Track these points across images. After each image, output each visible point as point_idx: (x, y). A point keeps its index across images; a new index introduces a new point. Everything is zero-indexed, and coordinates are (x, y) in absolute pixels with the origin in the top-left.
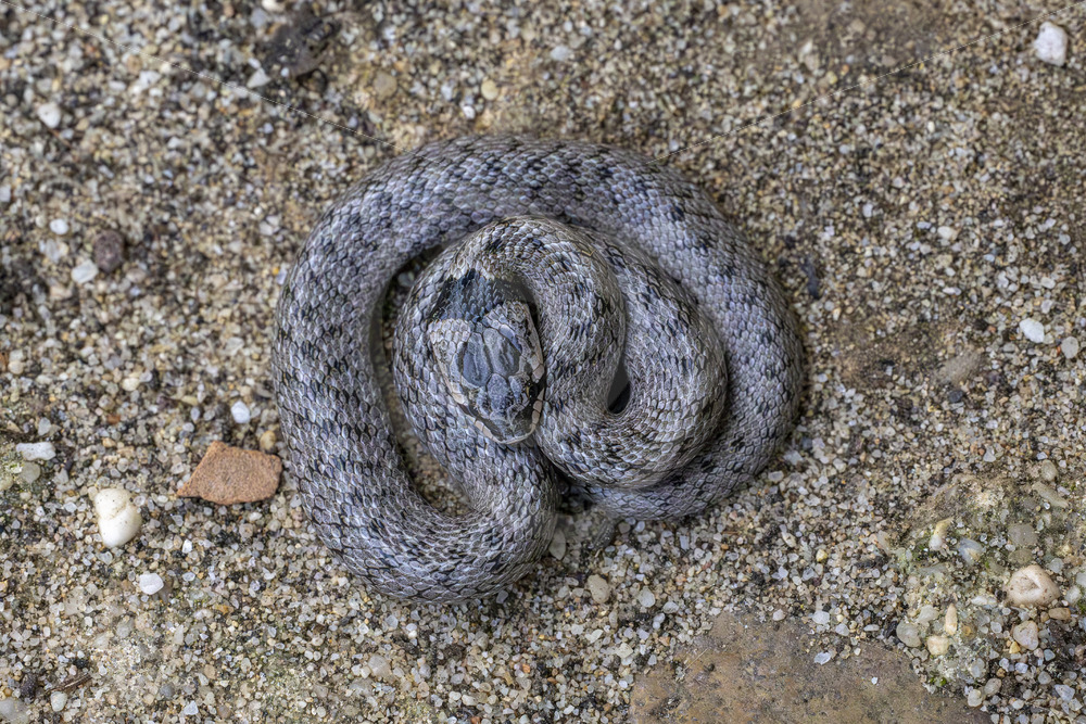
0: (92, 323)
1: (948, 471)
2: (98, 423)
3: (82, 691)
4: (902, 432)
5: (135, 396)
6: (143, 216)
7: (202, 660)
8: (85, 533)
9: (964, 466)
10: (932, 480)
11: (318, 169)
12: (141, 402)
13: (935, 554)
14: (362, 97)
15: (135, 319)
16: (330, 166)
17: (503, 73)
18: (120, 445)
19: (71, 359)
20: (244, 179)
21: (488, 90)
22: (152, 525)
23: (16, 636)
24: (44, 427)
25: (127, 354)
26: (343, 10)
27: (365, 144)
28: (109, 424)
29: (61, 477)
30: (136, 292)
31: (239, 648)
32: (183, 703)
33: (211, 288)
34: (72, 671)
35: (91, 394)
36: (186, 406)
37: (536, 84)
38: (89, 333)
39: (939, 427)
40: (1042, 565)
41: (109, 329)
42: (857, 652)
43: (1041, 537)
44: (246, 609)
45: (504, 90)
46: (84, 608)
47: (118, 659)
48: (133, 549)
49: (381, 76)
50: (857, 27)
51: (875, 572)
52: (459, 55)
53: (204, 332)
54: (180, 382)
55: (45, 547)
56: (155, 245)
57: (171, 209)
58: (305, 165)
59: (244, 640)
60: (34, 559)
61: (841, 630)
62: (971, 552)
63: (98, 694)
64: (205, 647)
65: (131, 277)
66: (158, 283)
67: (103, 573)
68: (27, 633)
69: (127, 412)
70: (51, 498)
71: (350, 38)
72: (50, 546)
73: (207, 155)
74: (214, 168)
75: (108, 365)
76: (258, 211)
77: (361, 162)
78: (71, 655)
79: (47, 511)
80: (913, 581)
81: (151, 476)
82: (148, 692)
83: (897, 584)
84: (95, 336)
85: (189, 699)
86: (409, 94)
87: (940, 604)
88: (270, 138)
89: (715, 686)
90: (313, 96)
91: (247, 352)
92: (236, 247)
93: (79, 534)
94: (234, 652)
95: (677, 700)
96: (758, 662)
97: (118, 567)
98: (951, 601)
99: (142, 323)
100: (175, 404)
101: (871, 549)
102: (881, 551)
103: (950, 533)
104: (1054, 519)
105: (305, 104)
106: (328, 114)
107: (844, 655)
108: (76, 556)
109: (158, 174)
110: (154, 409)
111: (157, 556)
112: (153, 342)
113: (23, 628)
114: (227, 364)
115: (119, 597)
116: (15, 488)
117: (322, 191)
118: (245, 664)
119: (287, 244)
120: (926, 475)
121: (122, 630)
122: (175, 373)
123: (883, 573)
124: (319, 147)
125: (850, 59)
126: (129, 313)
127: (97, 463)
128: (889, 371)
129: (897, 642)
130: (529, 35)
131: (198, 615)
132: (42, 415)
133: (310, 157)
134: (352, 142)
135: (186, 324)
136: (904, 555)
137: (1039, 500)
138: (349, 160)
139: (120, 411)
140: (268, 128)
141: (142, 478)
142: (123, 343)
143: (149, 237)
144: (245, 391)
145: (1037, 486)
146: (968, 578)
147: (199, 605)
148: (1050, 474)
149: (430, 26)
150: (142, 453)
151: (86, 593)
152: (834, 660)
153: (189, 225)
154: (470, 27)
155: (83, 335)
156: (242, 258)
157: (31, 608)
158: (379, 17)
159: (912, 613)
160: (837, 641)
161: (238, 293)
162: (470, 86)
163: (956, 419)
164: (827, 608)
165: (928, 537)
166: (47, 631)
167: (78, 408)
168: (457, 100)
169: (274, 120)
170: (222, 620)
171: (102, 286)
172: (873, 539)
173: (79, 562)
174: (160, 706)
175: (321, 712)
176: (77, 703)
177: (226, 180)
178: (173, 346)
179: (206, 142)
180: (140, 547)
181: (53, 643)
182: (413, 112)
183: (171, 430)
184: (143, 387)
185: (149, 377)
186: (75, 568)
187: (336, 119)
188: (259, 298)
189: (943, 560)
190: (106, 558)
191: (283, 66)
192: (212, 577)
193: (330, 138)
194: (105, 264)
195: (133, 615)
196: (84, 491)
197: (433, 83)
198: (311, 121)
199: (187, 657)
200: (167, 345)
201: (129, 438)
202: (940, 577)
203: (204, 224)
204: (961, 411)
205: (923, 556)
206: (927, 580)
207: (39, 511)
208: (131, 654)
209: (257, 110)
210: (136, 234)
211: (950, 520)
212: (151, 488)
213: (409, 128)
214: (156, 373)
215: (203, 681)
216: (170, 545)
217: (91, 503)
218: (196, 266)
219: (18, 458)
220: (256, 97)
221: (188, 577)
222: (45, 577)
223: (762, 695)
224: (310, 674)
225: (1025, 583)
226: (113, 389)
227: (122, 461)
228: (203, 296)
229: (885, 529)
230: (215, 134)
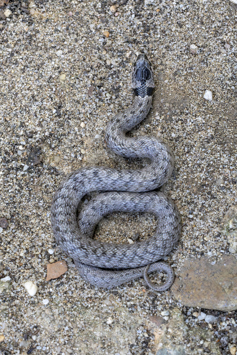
0: (6, 242)
1: (228, 207)
2: (18, 267)
3: (39, 333)
4: (213, 201)
5: (24, 257)
6: (9, 211)
7: (65, 316)
8: (25, 295)
9: (231, 204)
10: (224, 211)
11: (48, 185)
12: (26, 257)
13: (232, 229)
14: (52, 164)
15: (17, 238)
16: (51, 184)
17: (85, 146)
18: (25, 270)
19: (5, 253)
20: (30, 194)
21: (83, 152)
22: (40, 287)
23: (18, 326)
24: (5, 272)
25: (18, 247)
26: (40, 144)
27: (57, 175)
28: (20, 266)
29: (14, 283)
30: (14, 231)
31: (73, 310)
32: (64, 328)
33: (32, 224)
34: (35, 329)
35: (13, 260)
36: (37, 255)
37: (94, 146)
38: (7, 245)
39: (222, 197)
41: (11, 242)
42: (221, 259)
44: (70, 300)
45: (87, 150)
46: (32, 313)
47: (45, 323)
48: (38, 295)
49: (55, 157)
50: (167, 105)
51: (219, 238)
52: (72, 145)
53: (34, 235)
54: (33, 250)
55: (17, 302)
56: (14, 218)
57: (15, 207)
58: (44, 185)
59: (73, 307)
60: (15, 305)
61: (215, 254)
63: (43, 333)
64: (64, 313)
65: (12, 228)
66: (19, 227)
67: (33, 303)
68: (20, 324)
69: (25, 261)
70: (14, 289)
71: (44, 150)
72: (18, 301)
73: (19, 191)
74: (22, 194)
75: (15, 251)
76: (36, 200)
77: (58, 180)
78: (33, 326)
79: (14, 293)
80: (229, 237)
81: (36, 275)
82: (55, 328)
83: (225, 239)
84: (8, 245)
85: (65, 326)
86: (64, 159)
88: (33, 181)
89: (190, 279)
90: (40, 168)
91: (47, 236)
92: (34, 211)
93: (24, 296)
94: (72, 311)
95: (182, 286)
96: (198, 270)
97: (36, 300)
99: (19, 238)
100: (34, 255)
101: (216, 232)
102: (218, 232)
103: (234, 223)
105: (39, 170)
106: (45, 171)
107: (218, 261)
108: (25, 301)
109: (9, 200)
110: (30, 258)
111: (44, 295)
112: (23, 241)
113: (19, 323)
114: (43, 241)
115: (39, 308)
116: (5, 290)
117: (51, 190)
118: (75, 313)
119: (47, 206)
120: (222, 210)
121: (43, 315)
122: (31, 247)
123: (221, 237)
124: (46, 180)
125: (168, 113)
126: (14, 237)
127: (21, 277)
128: (205, 187)
129: (230, 253)
130: (88, 135)
131: (60, 305)
132: (4, 270)
133: (45, 183)
134: (53, 175)
135: (29, 234)
136: (224, 232)
138: (55, 181)
139: (22, 262)
140: (32, 179)
141: (34, 277)
142: (16, 245)
143: (13, 216)
144: (50, 246)
147: (59, 303)
149: (63, 141)
150: (32, 270)
151: (31, 309)
152: (216, 263)
153: (21, 210)
154: (72, 137)
155: (5, 246)
156: (37, 213)
157: (19, 318)
158: (49, 143)
159: (231, 245)
160: (215, 258)
161: (39, 222)
162: (78, 152)
163: (225, 194)
164: (210, 251)
165: (229, 225)
166: (25, 322)
167: (11, 265)
168: (76, 157)
169: (32, 177)
170: (66, 305)
171: (5, 232)
172: (215, 230)
173: (26, 303)
174: (59, 330)
175: (98, 318)
176: (39, 337)
177: (26, 196)
178: (28, 241)
179: (18, 188)
180: (39, 294)
181: (27, 324)
182: (66, 163)
183: (36, 262)
184: (25, 254)
185: (26, 251)
186: (26, 304)
187: (48, 171)
188: (45, 222)
189: (234, 230)
190: (32, 299)
191: (31, 162)
192: (59, 294)
193: (48, 176)
194: (4, 227)
195: (44, 311)
196: (21, 285)
197: (68, 154)
198: (42, 174)
199: (61, 317)
200: (27, 241)
201: (26, 268)
202: (235, 234)
203: (24, 208)
204: (225, 191)
205: (229, 230)
206: (232, 236)
207: (12, 293)
208: (48, 321)
209: (28, 176)
210: (9, 216)
211: (232, 219)
212: (37, 279)
213: (67, 168)
214: (27, 249)
215: (67, 321)
216: (46, 291)
217: (24, 287)
218: (26, 219)
219: (2, 282)
220: (26, 173)
221: (54, 297)
222: (19, 309)
223: (202, 277)
224: (92, 310)
226: (18, 257)
227: (27, 274)
228: (31, 226)
229: (217, 226)
230: (19, 185)
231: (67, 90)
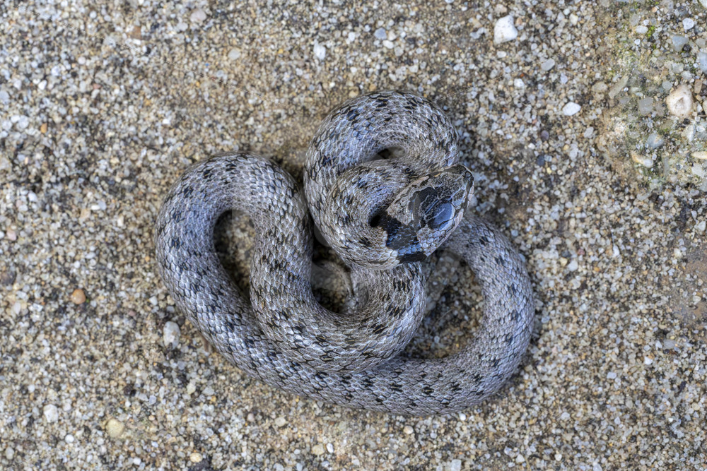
1: (595, 153)
9: (592, 142)
10: (601, 164)
13: (656, 164)
40: (665, 95)
43: (648, 94)
51: (664, 203)
62: (656, 140)
80: (673, 179)
83: (673, 189)
87: (691, 161)
98: (689, 154)
101: (646, 206)
102: (648, 199)
103: (642, 153)
104: (636, 84)
120: (597, 169)
123: (664, 199)
136: (654, 184)
137: (622, 94)
145: (612, 95)
146: (672, 140)
148: (602, 86)
159: (695, 180)
165: (643, 168)
189: (659, 159)
202: (672, 161)
205: (656, 171)
206: (674, 170)
211: (633, 153)
225: (679, 106)
231: (153, 429)
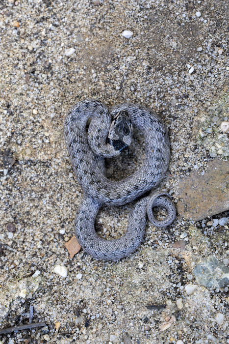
0: (21, 243)
1: (192, 120)
2: (41, 258)
3: (87, 305)
4: (177, 121)
5: (42, 248)
6: (10, 216)
7: (101, 280)
8: (59, 279)
9: (193, 117)
10: (190, 125)
11: (32, 178)
12: (44, 247)
13: (204, 137)
14: (27, 158)
15: (28, 234)
16: (33, 175)
17: (46, 129)
18: (49, 258)
19: (24, 253)
20: (20, 192)
21: (47, 134)
22: (69, 266)
23: (66, 308)
24: (33, 268)
25: (33, 242)
26: (7, 146)
27: (35, 165)
28: (43, 257)
29: (45, 274)
30: (22, 230)
31: (105, 271)
32: (106, 290)
33: (34, 216)
34: (82, 304)
35: (35, 255)
36: (52, 240)
37: (54, 125)
38: (22, 245)
39: (182, 114)
40: (223, 121)
41: (25, 241)
42: (208, 166)
43: (219, 116)
44: (99, 264)
45: (49, 131)
46: (72, 292)
47: (87, 294)
48: (70, 273)
49: (26, 150)
50: (98, 59)
51: (197, 150)
52: (35, 133)
53: (41, 225)
54: (47, 237)
55: (55, 288)
56: (17, 219)
57: (13, 210)
58: (28, 179)
59: (104, 269)
60: (55, 292)
61: (201, 165)
62: (210, 130)
63: (90, 303)
64: (99, 277)
65: (19, 228)
66: (25, 224)
67: (69, 282)
68: (68, 305)
69: (43, 252)
70: (47, 279)
71: (14, 149)
72: (56, 287)
73: (9, 194)
74: (13, 195)
75: (32, 247)
76: (28, 195)
77: (38, 169)
78: (79, 301)
79: (49, 282)
80: (205, 145)
81: (60, 258)
82: (98, 294)
83: (203, 148)
84: (24, 244)
85: (106, 288)
86: (34, 149)
87: (214, 144)
88: (17, 180)
89: (190, 196)
90: (18, 166)
91: (52, 221)
92: (31, 205)
93: (59, 280)
94: (105, 273)
95: (187, 206)
96: (193, 185)
97: (71, 279)
98: (215, 142)
99: (29, 234)
100: (50, 242)
101: (192, 147)
102: (194, 145)
103: (203, 131)
104: (218, 111)
105: (18, 169)
106: (24, 166)
107: (206, 169)
108: (62, 284)
109: (5, 206)
110: (47, 246)
111: (75, 271)
112: (35, 235)
113: (66, 305)
114: (51, 226)
115: (76, 284)
116: (40, 284)
117: (36, 180)
118: (109, 273)
119: (40, 195)
120: (188, 125)
121: (83, 289)
122: (44, 237)
123: (198, 149)
124: (28, 173)
125: (102, 66)
126: (25, 235)
127: (48, 265)
128: (164, 113)
129: (212, 158)
130: (44, 118)
131: (92, 273)
132: (30, 267)
133: (28, 177)
134: (32, 167)
135: (37, 226)
136: (199, 142)
137: (212, 110)
138: (35, 171)
139: (42, 253)
140: (16, 179)
141: (59, 260)
142: (30, 241)
143: (15, 218)
144: (59, 227)
145: (209, 108)
146: (214, 134)
147: (91, 271)
148: (209, 104)
149: (25, 133)
150: (54, 255)
151: (70, 289)
152: (205, 172)
153: (19, 209)
154: (32, 127)
155: (22, 246)
156: (34, 205)
157: (64, 300)
158: (15, 141)
159: (210, 151)
160: (202, 168)
161: (40, 212)
162: (43, 137)
163: (183, 110)
164: (195, 164)
165: (200, 135)
166: (71, 302)
167: (35, 259)
168: (43, 142)
169: (15, 177)
170: (97, 270)
171: (16, 235)
172: (190, 145)
173: (63, 285)
174: (102, 294)
175: (130, 268)
176: (88, 308)
177: (17, 195)
178: (39, 232)
179: (8, 192)
180: (71, 272)
181: (73, 302)
182: (38, 151)
183: (54, 247)
184: (42, 244)
185: (41, 242)
186: (64, 287)
187: (26, 166)
188: (44, 210)
189: (206, 137)
190: (67, 280)
191: (8, 165)
192: (88, 264)
193: (28, 170)
194: (13, 230)
195: (82, 284)
196: (51, 272)
197: (36, 143)
198: (21, 170)
199: (98, 282)
200: (37, 233)
201: (49, 256)
202: (209, 140)
203: (22, 207)
204: (183, 108)
205: (202, 139)
206: (207, 143)
207: (48, 283)
208: (88, 291)
209: (11, 178)
210: (12, 220)
211: (201, 129)
212: (62, 260)
213: (40, 154)
214: (41, 240)
215: (105, 283)
216: (75, 267)
217: (55, 273)
218: (28, 215)
219: (35, 278)
220: (8, 176)
221: (84, 269)
222: (60, 293)
223: (199, 190)
224: (121, 264)
225: (224, 127)
226: (37, 250)
227: (52, 261)
228: (35, 219)
229: (191, 141)
230: (7, 189)
231: (8, 89)
